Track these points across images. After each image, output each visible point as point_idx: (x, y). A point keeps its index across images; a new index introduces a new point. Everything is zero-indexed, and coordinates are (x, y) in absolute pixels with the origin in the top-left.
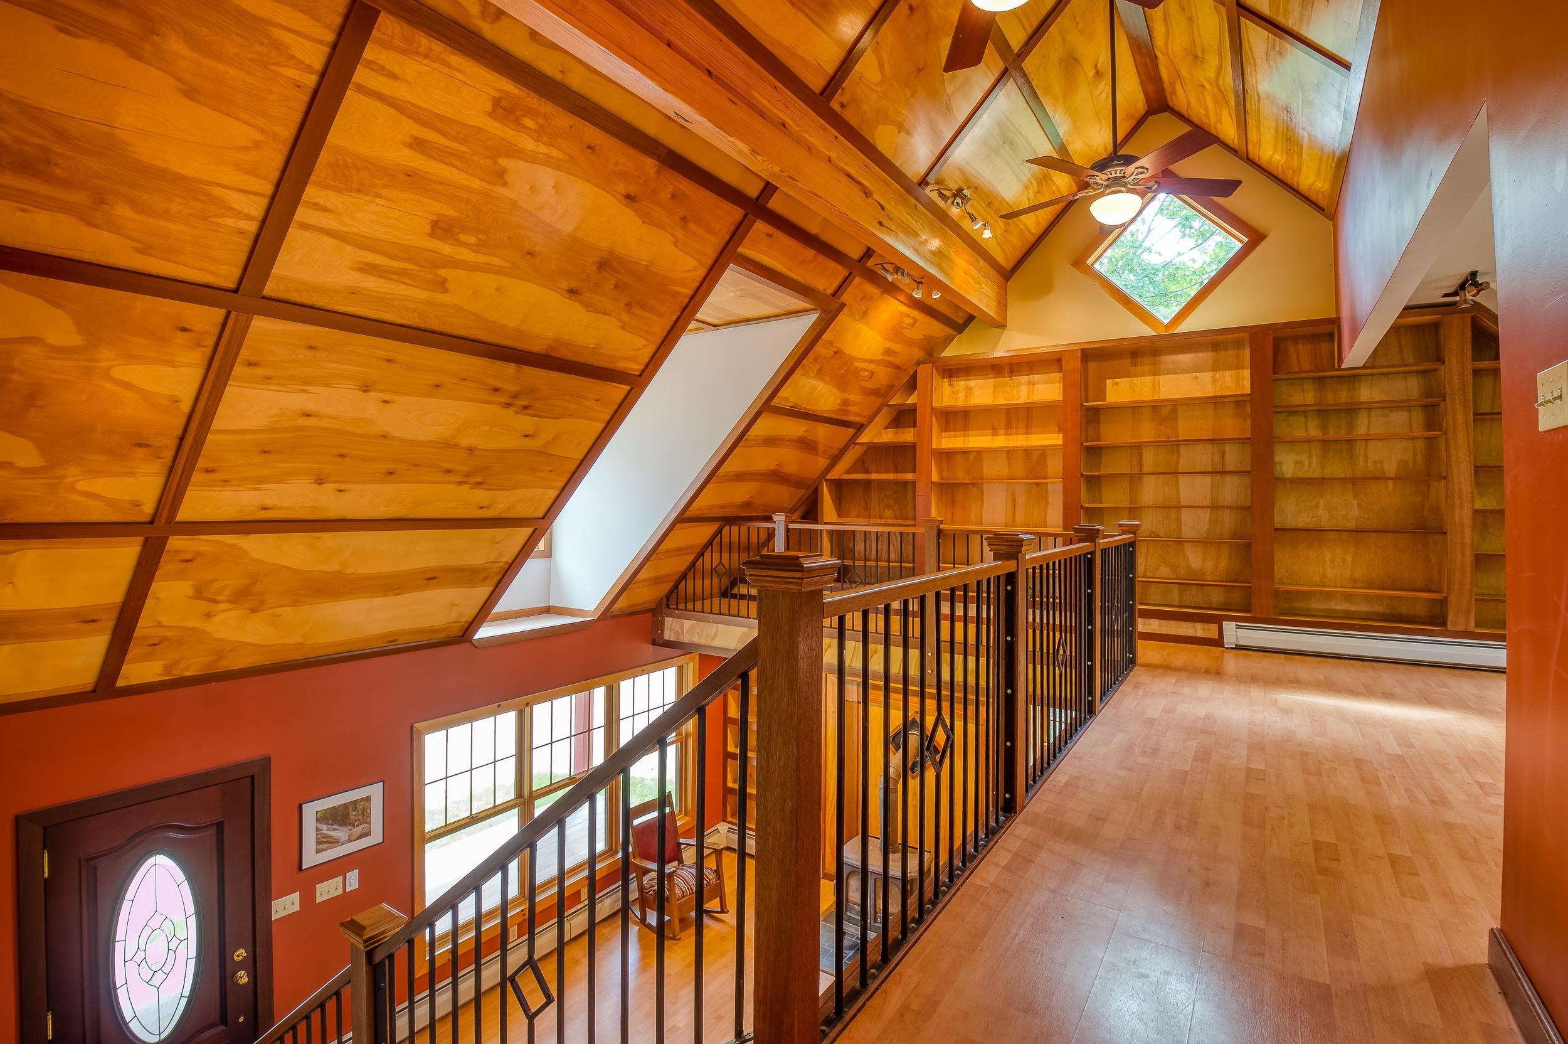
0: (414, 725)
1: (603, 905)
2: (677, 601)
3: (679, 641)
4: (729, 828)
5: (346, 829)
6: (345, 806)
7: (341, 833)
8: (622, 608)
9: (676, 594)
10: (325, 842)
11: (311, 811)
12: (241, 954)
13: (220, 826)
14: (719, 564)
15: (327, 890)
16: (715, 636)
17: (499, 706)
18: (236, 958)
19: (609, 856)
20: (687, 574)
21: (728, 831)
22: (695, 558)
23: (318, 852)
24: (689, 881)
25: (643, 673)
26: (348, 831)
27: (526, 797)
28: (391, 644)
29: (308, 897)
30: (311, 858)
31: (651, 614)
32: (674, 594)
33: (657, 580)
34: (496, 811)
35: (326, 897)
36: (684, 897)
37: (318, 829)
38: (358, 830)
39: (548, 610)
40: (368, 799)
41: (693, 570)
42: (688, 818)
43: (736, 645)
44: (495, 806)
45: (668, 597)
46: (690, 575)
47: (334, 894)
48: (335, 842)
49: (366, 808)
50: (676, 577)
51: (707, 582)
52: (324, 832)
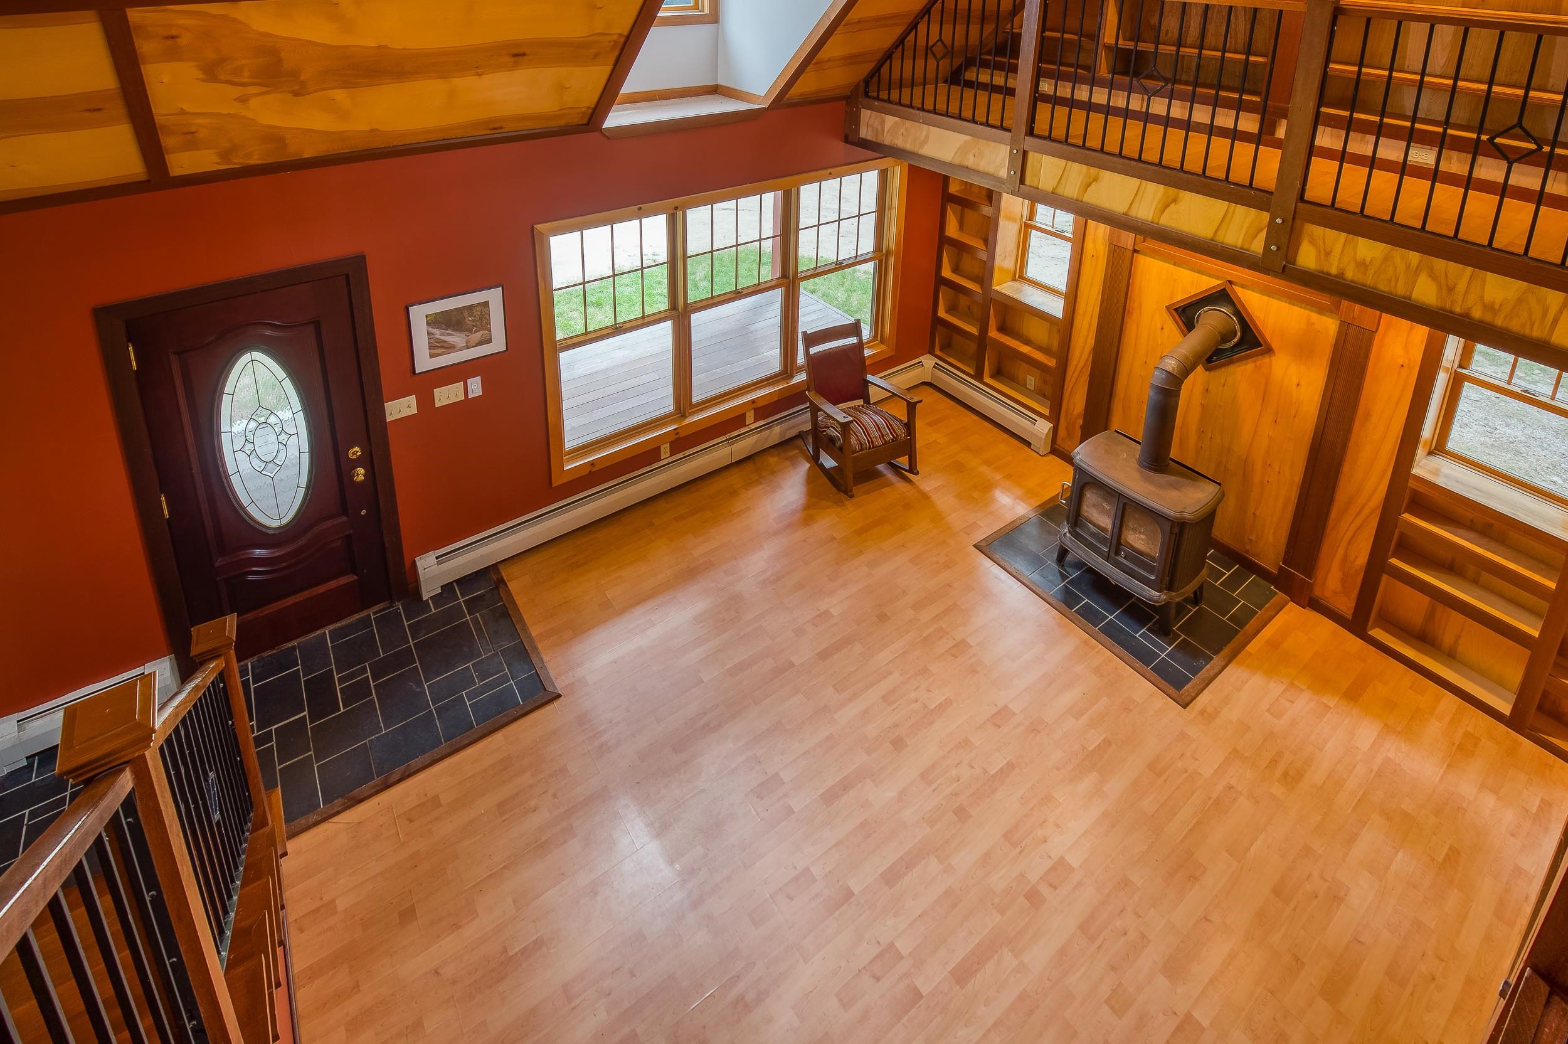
0: (535, 226)
1: (771, 432)
2: (879, 87)
3: (878, 141)
4: (936, 363)
5: (463, 335)
6: (460, 310)
7: (457, 339)
8: (801, 95)
9: (877, 79)
10: (437, 347)
11: (419, 314)
12: (356, 452)
13: (317, 325)
14: (938, 41)
15: (446, 395)
16: (925, 141)
17: (640, 209)
18: (350, 455)
19: (783, 379)
20: (893, 53)
21: (934, 367)
22: (904, 31)
23: (432, 356)
24: (870, 431)
25: (831, 176)
26: (465, 337)
27: (680, 310)
28: (497, 131)
29: (427, 400)
30: (424, 362)
31: (845, 102)
32: (876, 78)
33: (851, 60)
34: (645, 321)
35: (445, 402)
36: (862, 450)
37: (429, 334)
38: (477, 336)
39: (715, 90)
40: (486, 304)
41: (901, 47)
42: (883, 347)
43: (953, 158)
44: (644, 317)
45: (867, 82)
46: (897, 54)
47: (454, 399)
48: (450, 348)
49: (484, 313)
50: (879, 56)
51: (920, 63)
52: (437, 336)
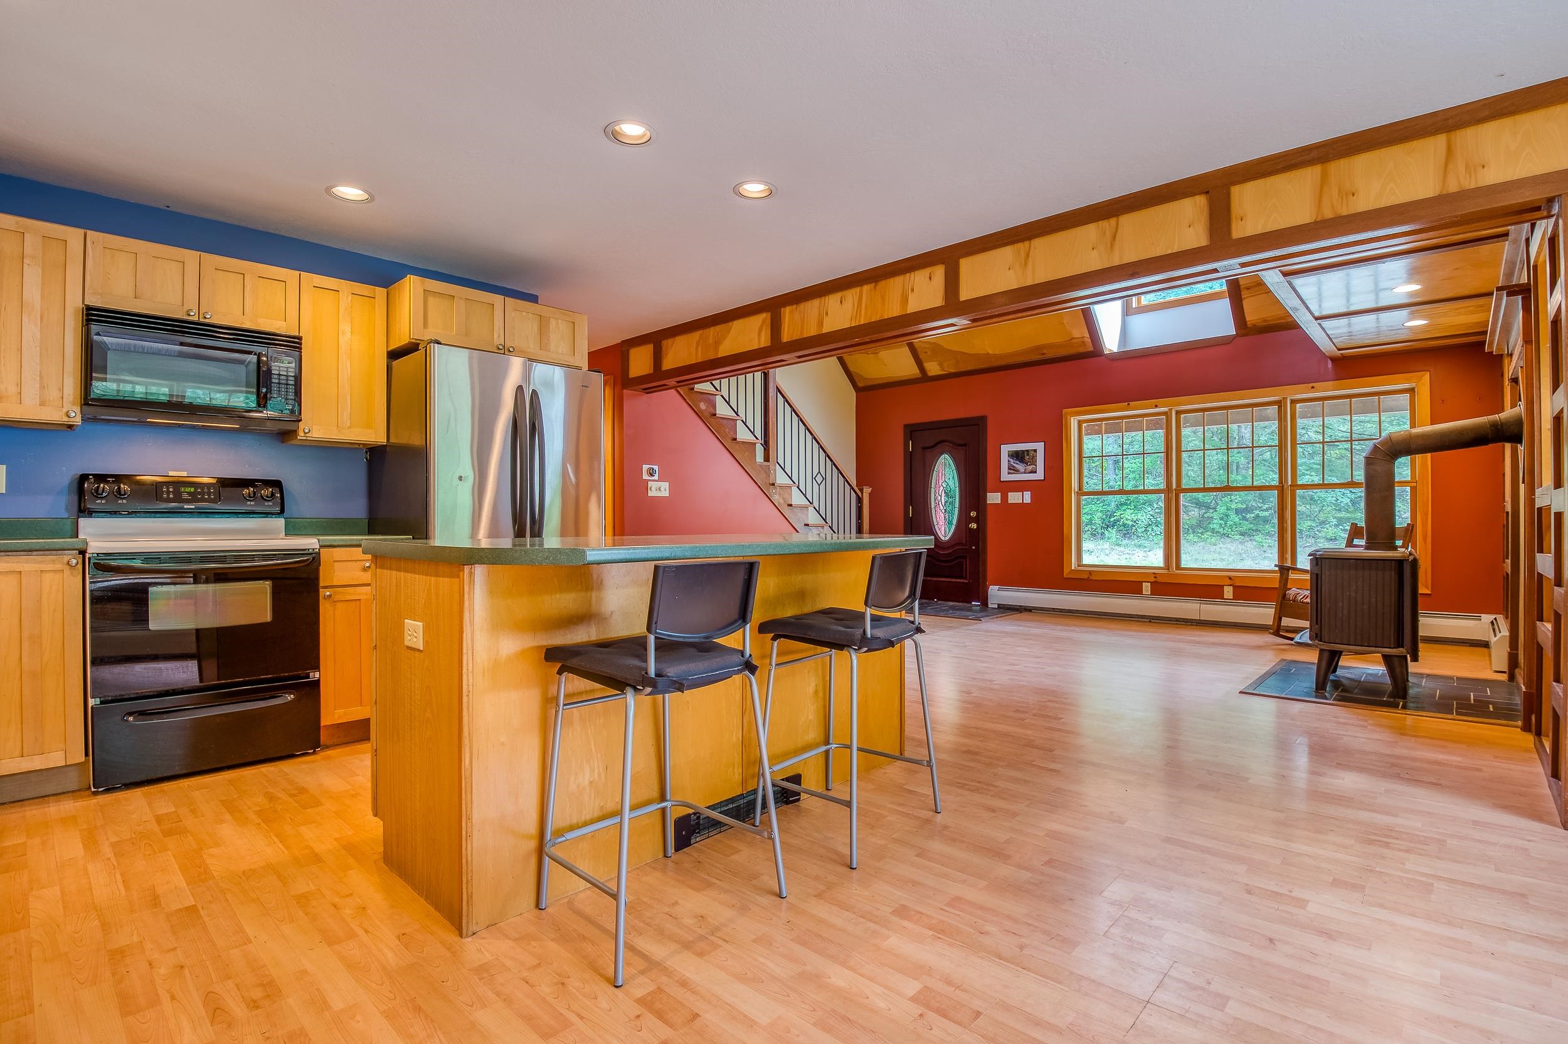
0: (1063, 409)
5: (1023, 465)
6: (1023, 451)
7: (1020, 467)
10: (1012, 469)
11: (1005, 449)
12: (974, 514)
13: (967, 446)
15: (1014, 498)
18: (972, 515)
23: (1009, 473)
26: (1025, 467)
27: (1173, 489)
28: (1045, 356)
29: (1005, 497)
30: (1005, 476)
35: (1013, 501)
37: (1009, 461)
38: (1030, 468)
40: (1035, 451)
47: (1017, 501)
48: (1017, 471)
49: (1034, 456)
52: (1011, 463)
